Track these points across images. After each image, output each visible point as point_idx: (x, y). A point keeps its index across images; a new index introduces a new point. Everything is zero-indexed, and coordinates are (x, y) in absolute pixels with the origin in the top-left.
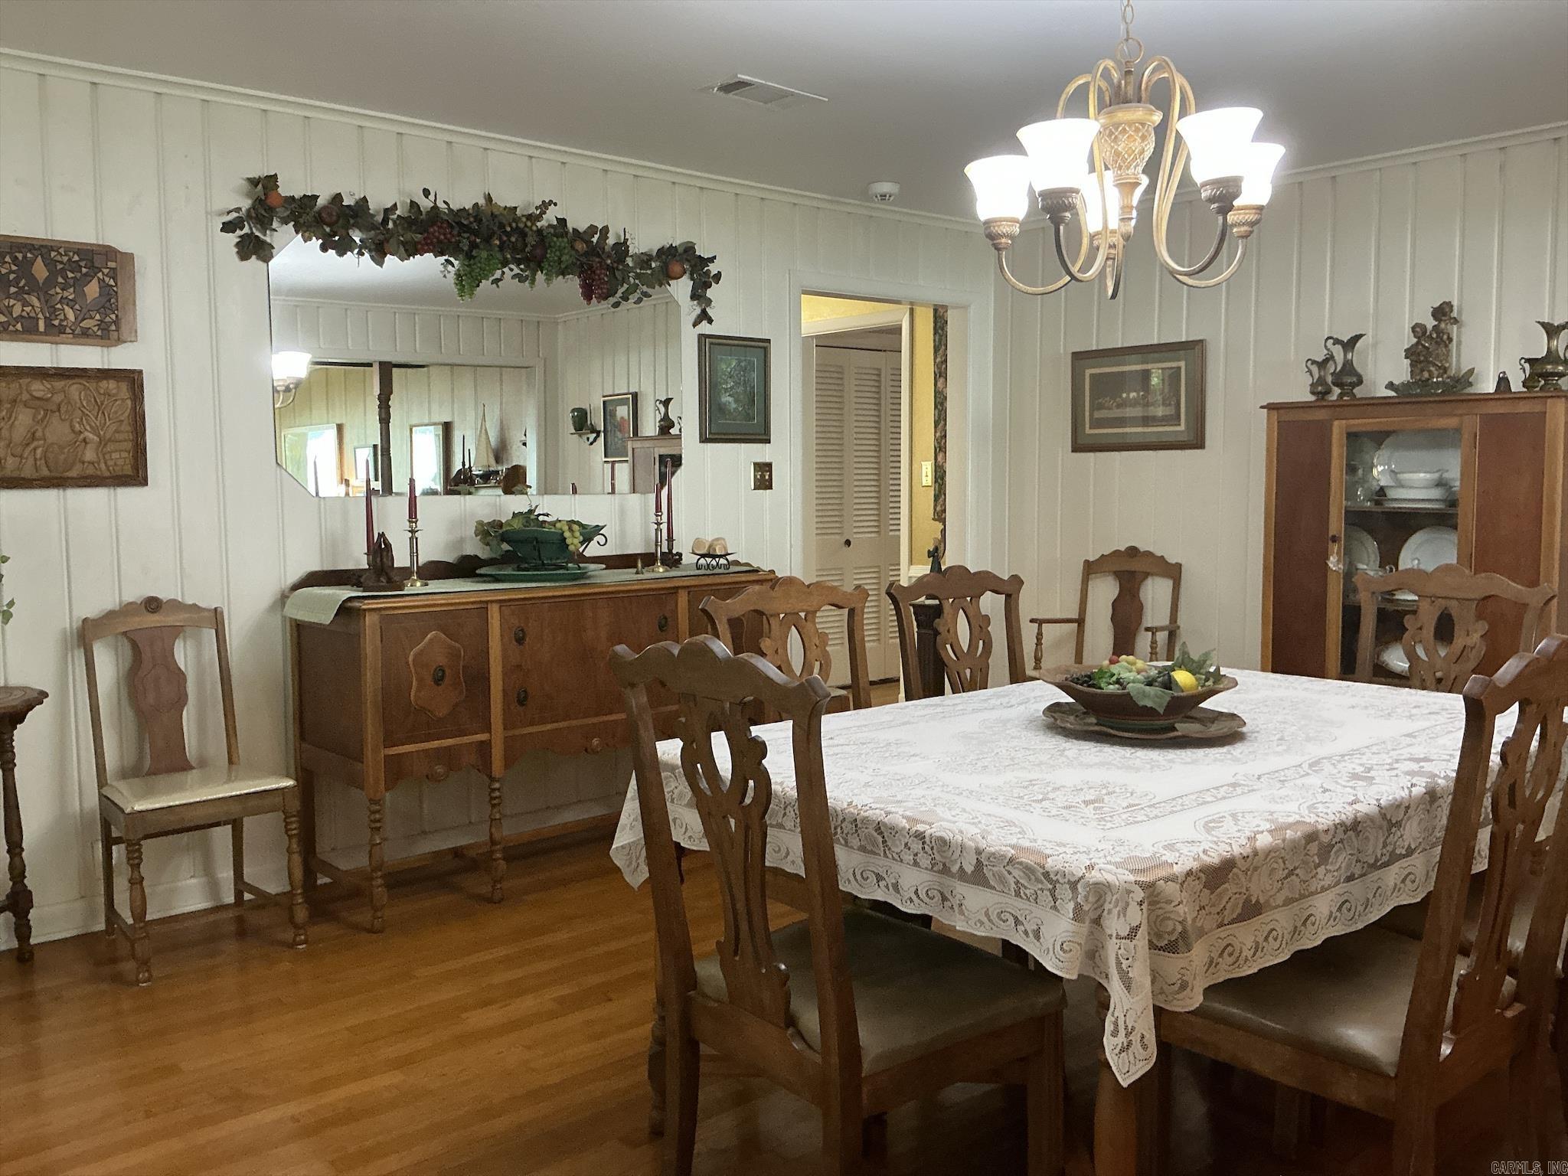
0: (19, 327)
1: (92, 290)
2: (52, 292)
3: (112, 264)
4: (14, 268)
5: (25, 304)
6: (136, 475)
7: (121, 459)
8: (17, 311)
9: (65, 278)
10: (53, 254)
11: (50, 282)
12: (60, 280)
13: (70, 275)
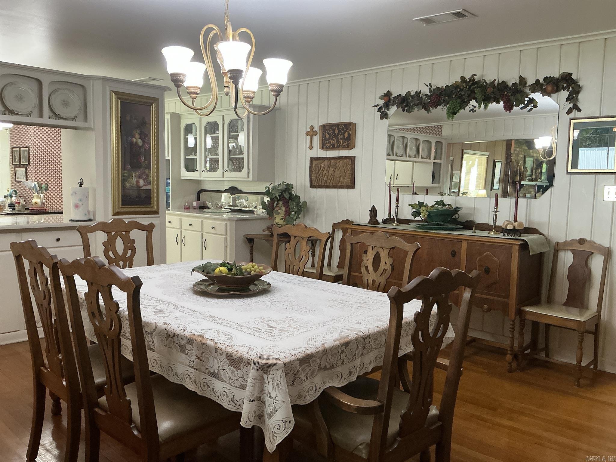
0: (332, 147)
1: (346, 135)
2: (338, 137)
3: (350, 127)
4: (332, 131)
5: (333, 141)
6: (351, 185)
7: (348, 180)
8: (332, 143)
9: (341, 132)
10: (339, 126)
11: (338, 134)
12: (340, 133)
13: (342, 131)
